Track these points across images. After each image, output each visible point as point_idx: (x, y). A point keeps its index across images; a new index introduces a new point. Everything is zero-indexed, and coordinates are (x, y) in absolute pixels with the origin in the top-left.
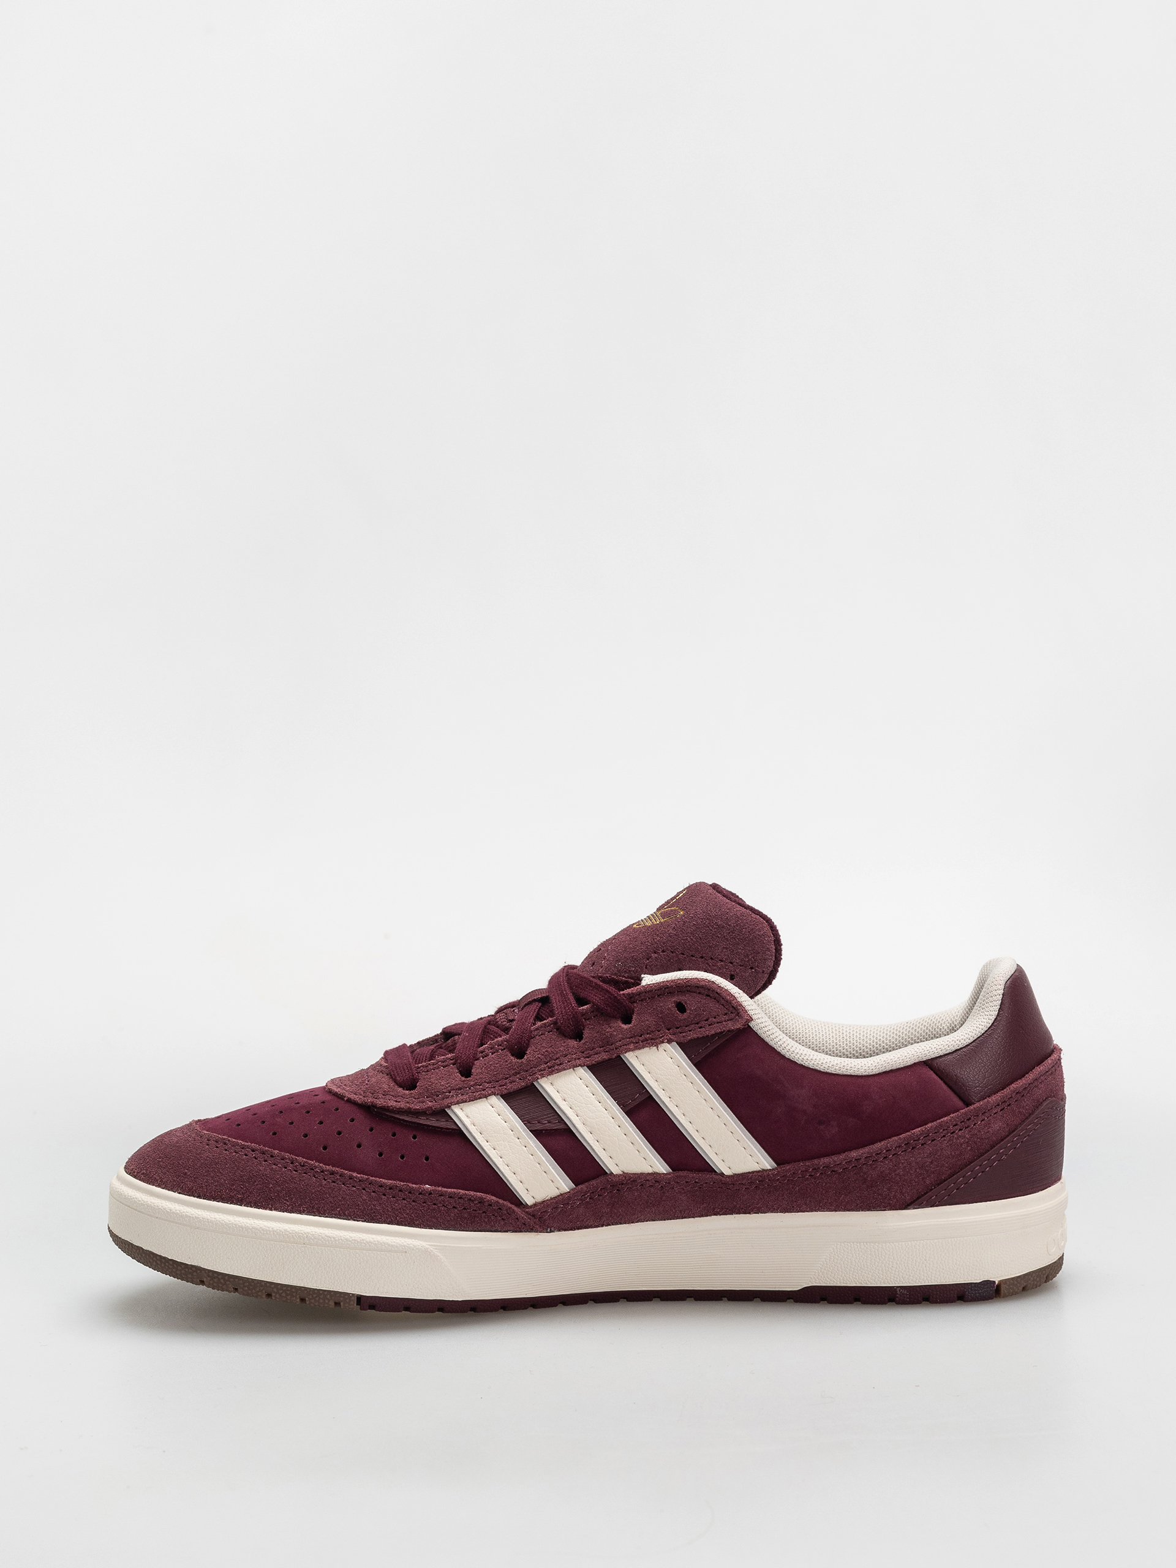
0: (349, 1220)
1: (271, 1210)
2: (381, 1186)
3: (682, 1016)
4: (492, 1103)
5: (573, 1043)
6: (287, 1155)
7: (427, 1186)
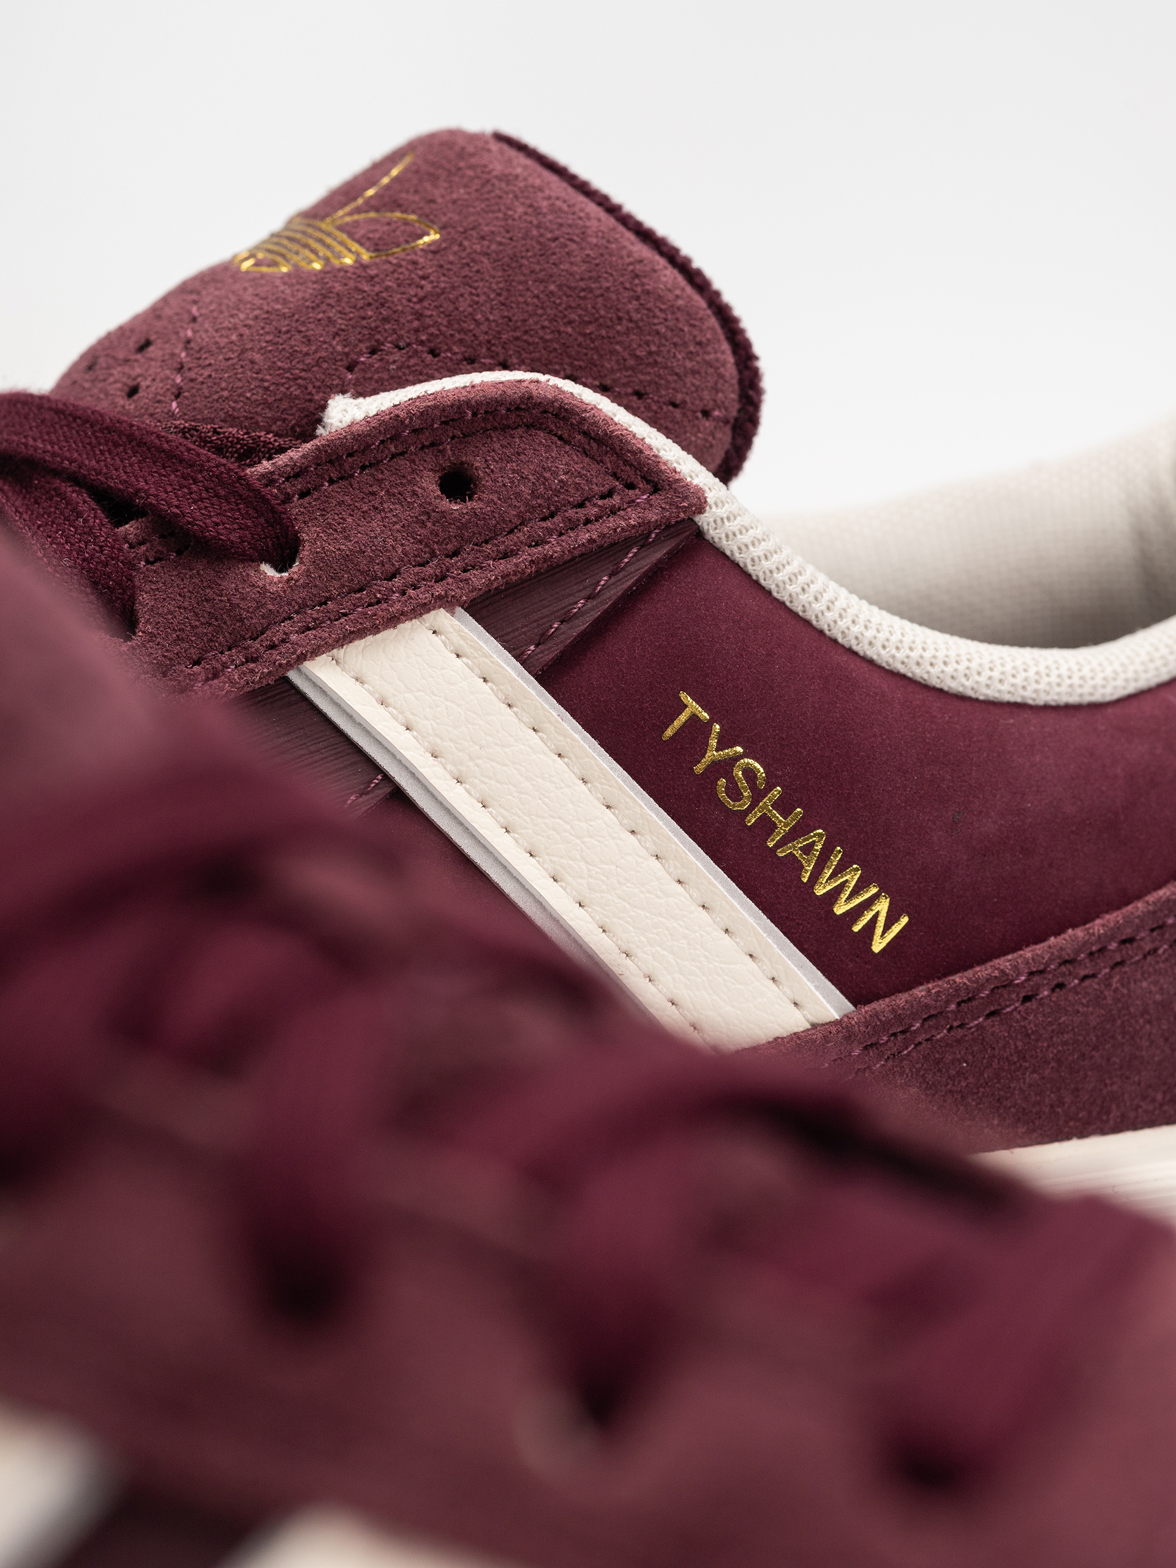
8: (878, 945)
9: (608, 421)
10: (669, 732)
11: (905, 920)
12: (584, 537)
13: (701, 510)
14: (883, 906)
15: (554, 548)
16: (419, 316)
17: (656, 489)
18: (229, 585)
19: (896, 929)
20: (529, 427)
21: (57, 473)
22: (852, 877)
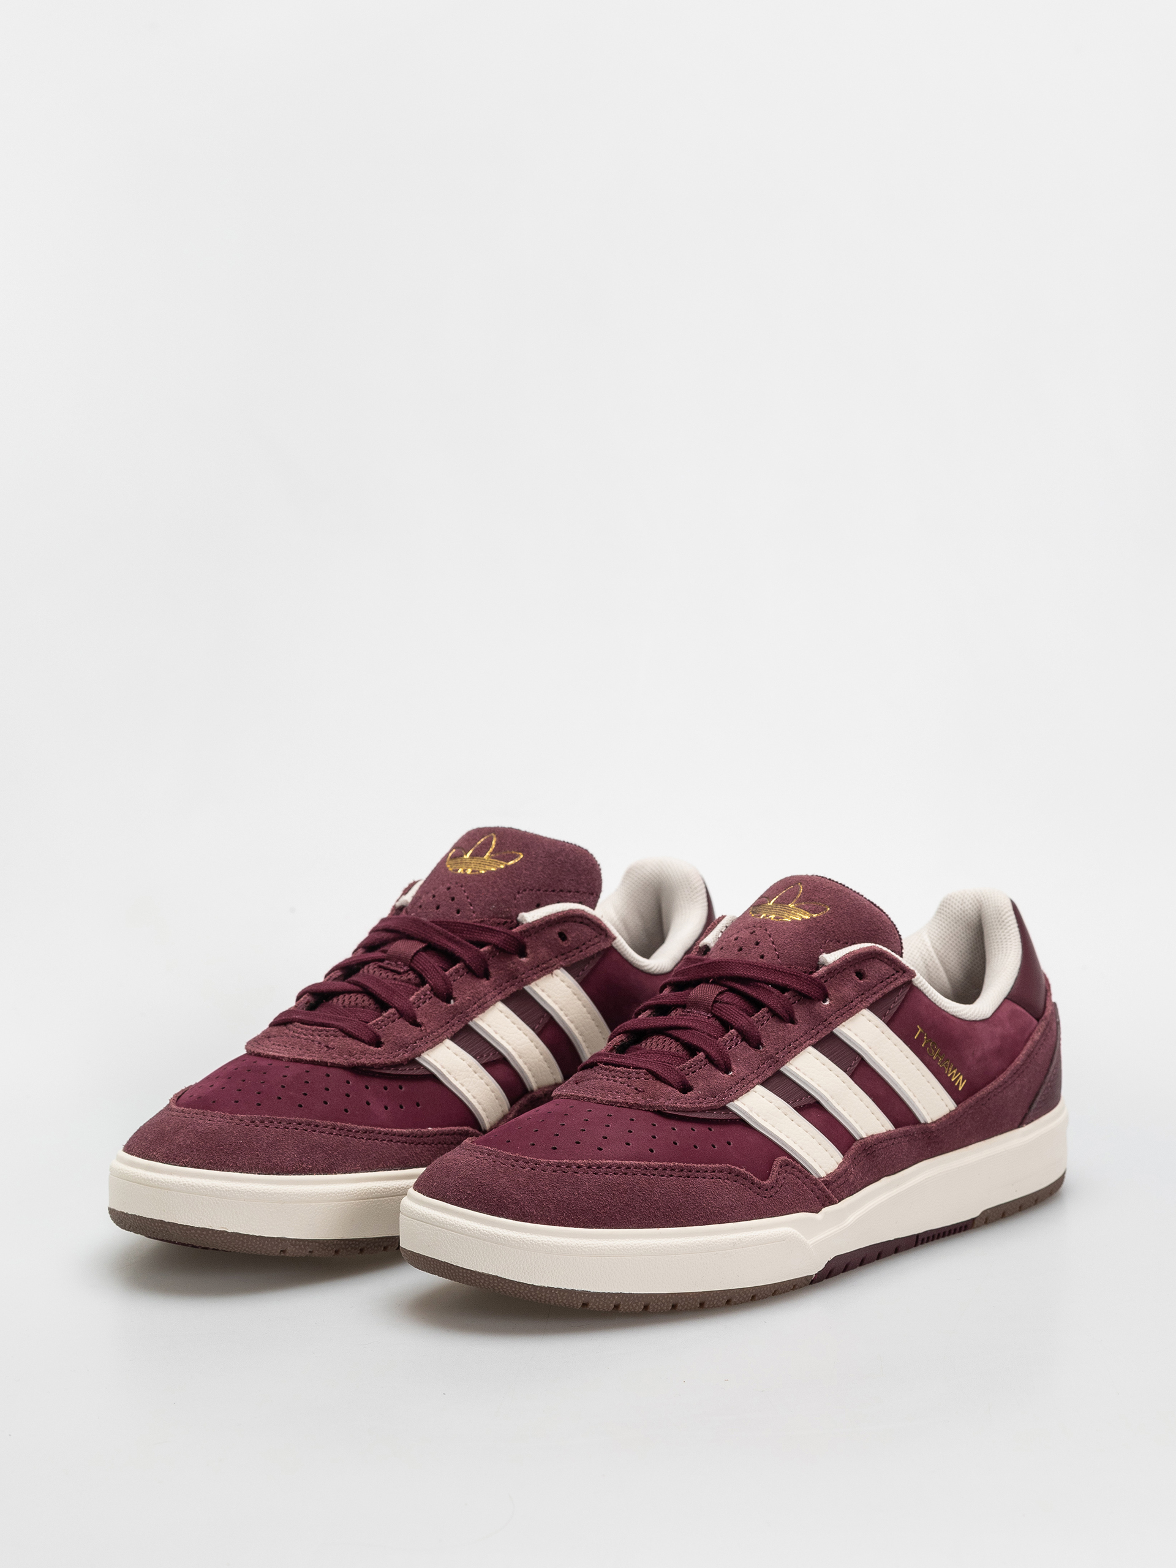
0: (390, 1170)
1: (335, 1173)
2: (402, 1136)
3: (565, 944)
4: (447, 1045)
5: (485, 982)
6: (329, 1123)
7: (430, 1128)
8: (960, 1089)
9: (893, 956)
10: (915, 1037)
11: (965, 1081)
12: (892, 987)
13: (914, 977)
14: (961, 1078)
15: (886, 991)
16: (834, 932)
17: (904, 972)
18: (817, 1008)
19: (964, 1083)
20: (873, 958)
21: (759, 981)
22: (955, 1071)
